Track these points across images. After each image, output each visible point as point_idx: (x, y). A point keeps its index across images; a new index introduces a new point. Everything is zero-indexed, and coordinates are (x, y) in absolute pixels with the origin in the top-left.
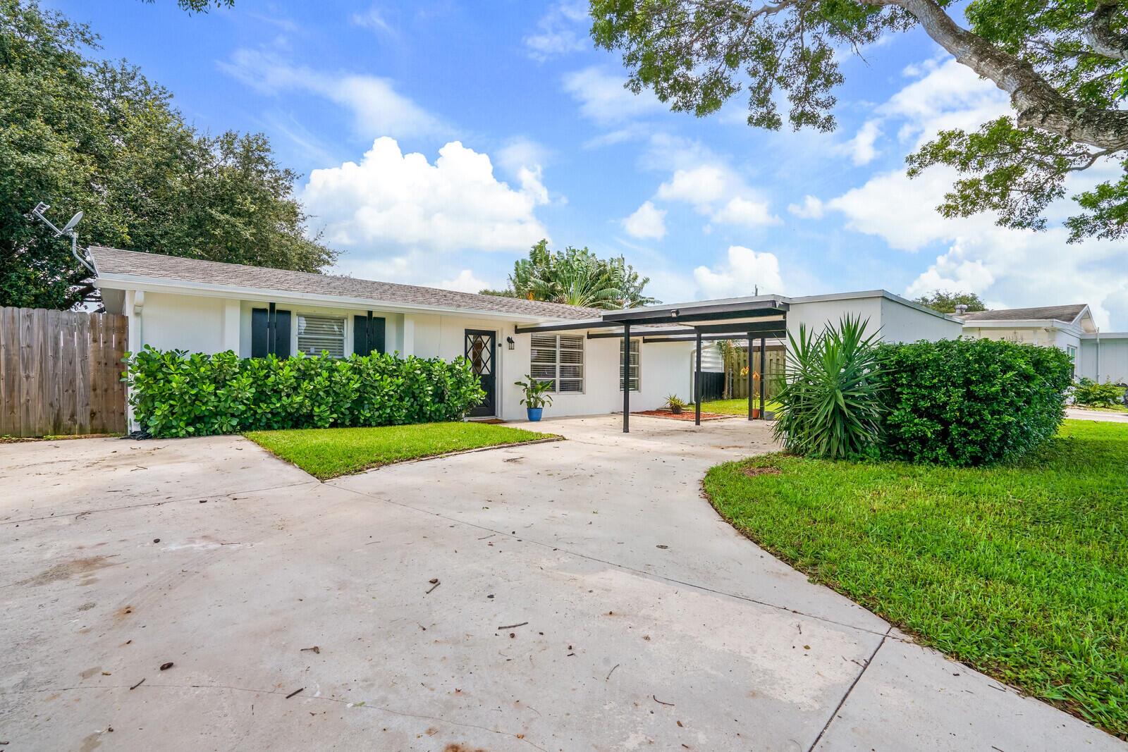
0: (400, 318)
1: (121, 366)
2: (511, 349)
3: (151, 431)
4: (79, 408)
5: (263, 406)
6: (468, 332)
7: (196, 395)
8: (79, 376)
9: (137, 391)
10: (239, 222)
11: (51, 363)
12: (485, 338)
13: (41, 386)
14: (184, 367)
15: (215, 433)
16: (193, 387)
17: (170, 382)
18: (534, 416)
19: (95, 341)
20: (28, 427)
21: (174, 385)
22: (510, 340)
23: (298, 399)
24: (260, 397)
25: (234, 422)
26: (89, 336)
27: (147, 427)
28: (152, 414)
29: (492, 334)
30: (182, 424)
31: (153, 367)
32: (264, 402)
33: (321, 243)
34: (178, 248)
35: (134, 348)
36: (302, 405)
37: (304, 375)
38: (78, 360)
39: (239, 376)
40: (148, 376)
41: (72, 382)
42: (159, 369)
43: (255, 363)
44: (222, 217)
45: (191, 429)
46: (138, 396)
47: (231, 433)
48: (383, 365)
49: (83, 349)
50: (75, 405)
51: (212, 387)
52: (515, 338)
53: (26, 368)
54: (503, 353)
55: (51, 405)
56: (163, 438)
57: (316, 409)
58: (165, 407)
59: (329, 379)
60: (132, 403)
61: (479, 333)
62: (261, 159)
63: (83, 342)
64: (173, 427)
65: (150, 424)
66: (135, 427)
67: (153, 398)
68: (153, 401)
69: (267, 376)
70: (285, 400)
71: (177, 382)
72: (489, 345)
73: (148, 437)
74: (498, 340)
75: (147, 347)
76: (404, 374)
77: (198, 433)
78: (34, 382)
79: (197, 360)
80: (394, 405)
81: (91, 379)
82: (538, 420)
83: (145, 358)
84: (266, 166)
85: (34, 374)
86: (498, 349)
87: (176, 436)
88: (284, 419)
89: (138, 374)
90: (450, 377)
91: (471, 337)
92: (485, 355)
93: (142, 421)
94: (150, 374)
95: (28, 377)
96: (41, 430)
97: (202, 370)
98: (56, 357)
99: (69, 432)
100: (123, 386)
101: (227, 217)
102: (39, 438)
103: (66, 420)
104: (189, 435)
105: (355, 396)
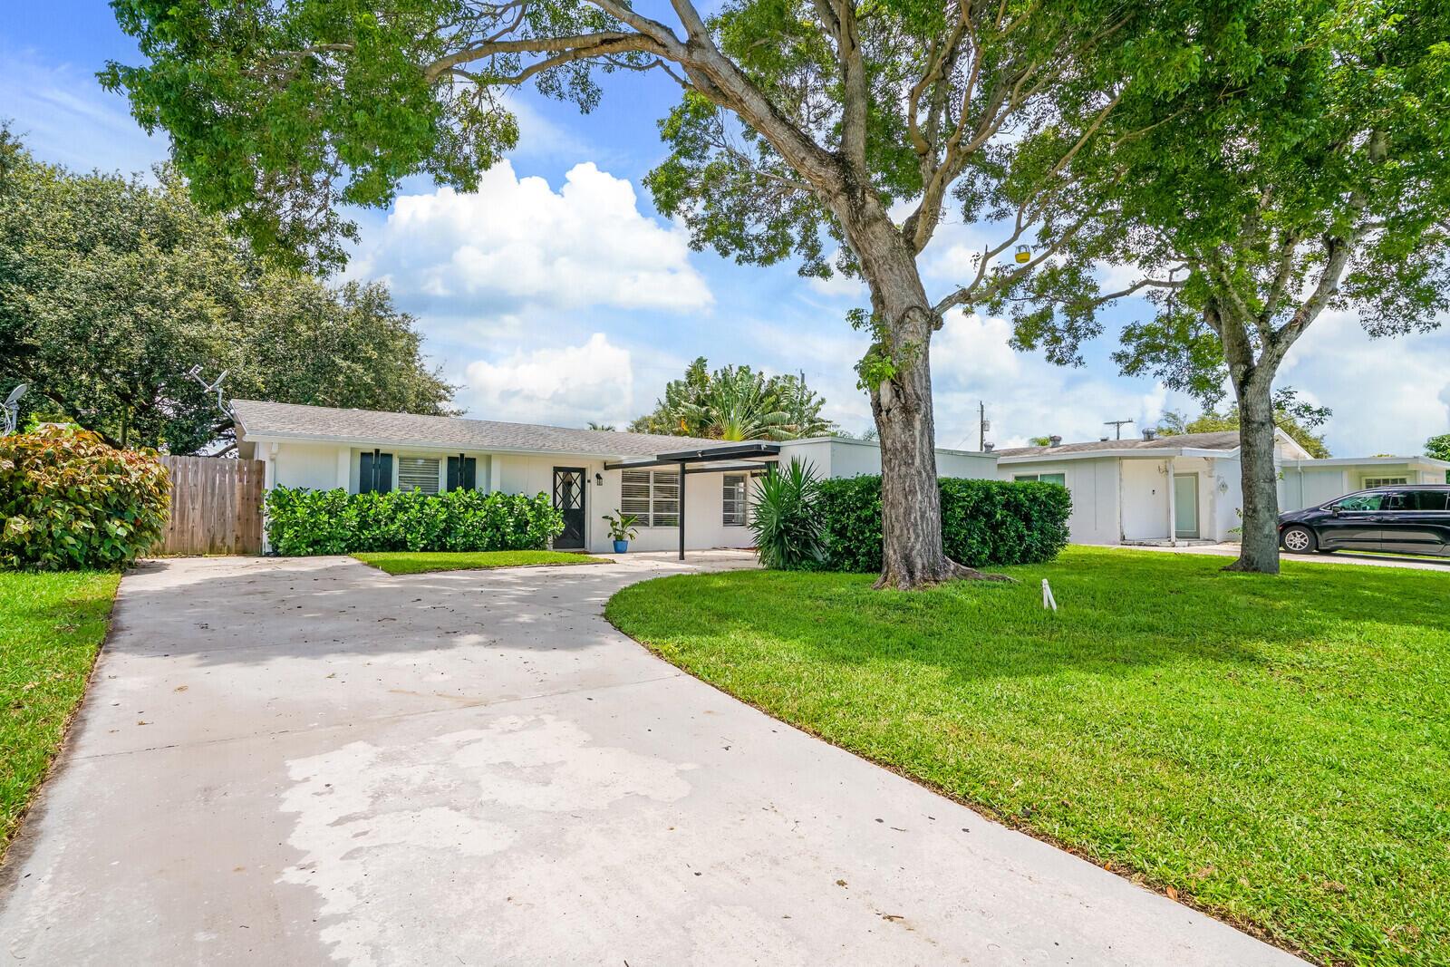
0: (489, 458)
1: (259, 500)
2: (599, 484)
3: (280, 550)
4: (228, 533)
5: (366, 532)
6: (556, 470)
7: (315, 522)
8: (229, 509)
9: (271, 519)
10: (359, 368)
11: (209, 498)
12: (575, 475)
13: (202, 517)
14: (306, 501)
15: (328, 553)
16: (312, 517)
17: (295, 512)
18: (619, 548)
19: (241, 480)
20: (192, 548)
21: (298, 515)
22: (598, 477)
23: (393, 527)
24: (363, 525)
25: (343, 545)
26: (237, 477)
27: (278, 547)
28: (281, 537)
29: (582, 471)
30: (303, 546)
31: (281, 500)
32: (367, 529)
33: (440, 378)
34: (305, 398)
35: (269, 486)
36: (397, 532)
37: (400, 507)
38: (228, 496)
39: (347, 508)
40: (279, 508)
41: (223, 514)
42: (288, 503)
43: (360, 497)
44: (344, 364)
45: (310, 550)
46: (272, 524)
47: (340, 554)
48: (468, 500)
49: (232, 487)
50: (225, 531)
51: (327, 516)
52: (604, 474)
53: (193, 503)
54: (592, 488)
55: (209, 530)
56: (289, 556)
57: (409, 536)
58: (291, 532)
59: (421, 510)
60: (267, 530)
61: (568, 471)
62: (381, 306)
63: (232, 480)
64: (297, 547)
65: (281, 545)
66: (268, 549)
67: (283, 525)
68: (283, 528)
69: (369, 509)
70: (384, 528)
71: (301, 512)
72: (578, 481)
73: (278, 555)
74: (588, 477)
75: (279, 485)
76: (487, 508)
77: (315, 553)
78: (198, 513)
79: (316, 495)
80: (477, 535)
81: (237, 510)
82: (624, 552)
83: (278, 495)
84: (385, 312)
85: (198, 506)
86: (587, 485)
87: (299, 555)
88: (383, 543)
89: (272, 507)
90: (530, 510)
91: (561, 474)
92: (575, 490)
93: (274, 542)
94: (281, 507)
95: (193, 509)
96: (201, 550)
97: (320, 503)
98: (213, 494)
99: (220, 552)
100: (260, 516)
101: (349, 363)
102: (200, 555)
103: (218, 543)
104: (308, 554)
105: (443, 526)
